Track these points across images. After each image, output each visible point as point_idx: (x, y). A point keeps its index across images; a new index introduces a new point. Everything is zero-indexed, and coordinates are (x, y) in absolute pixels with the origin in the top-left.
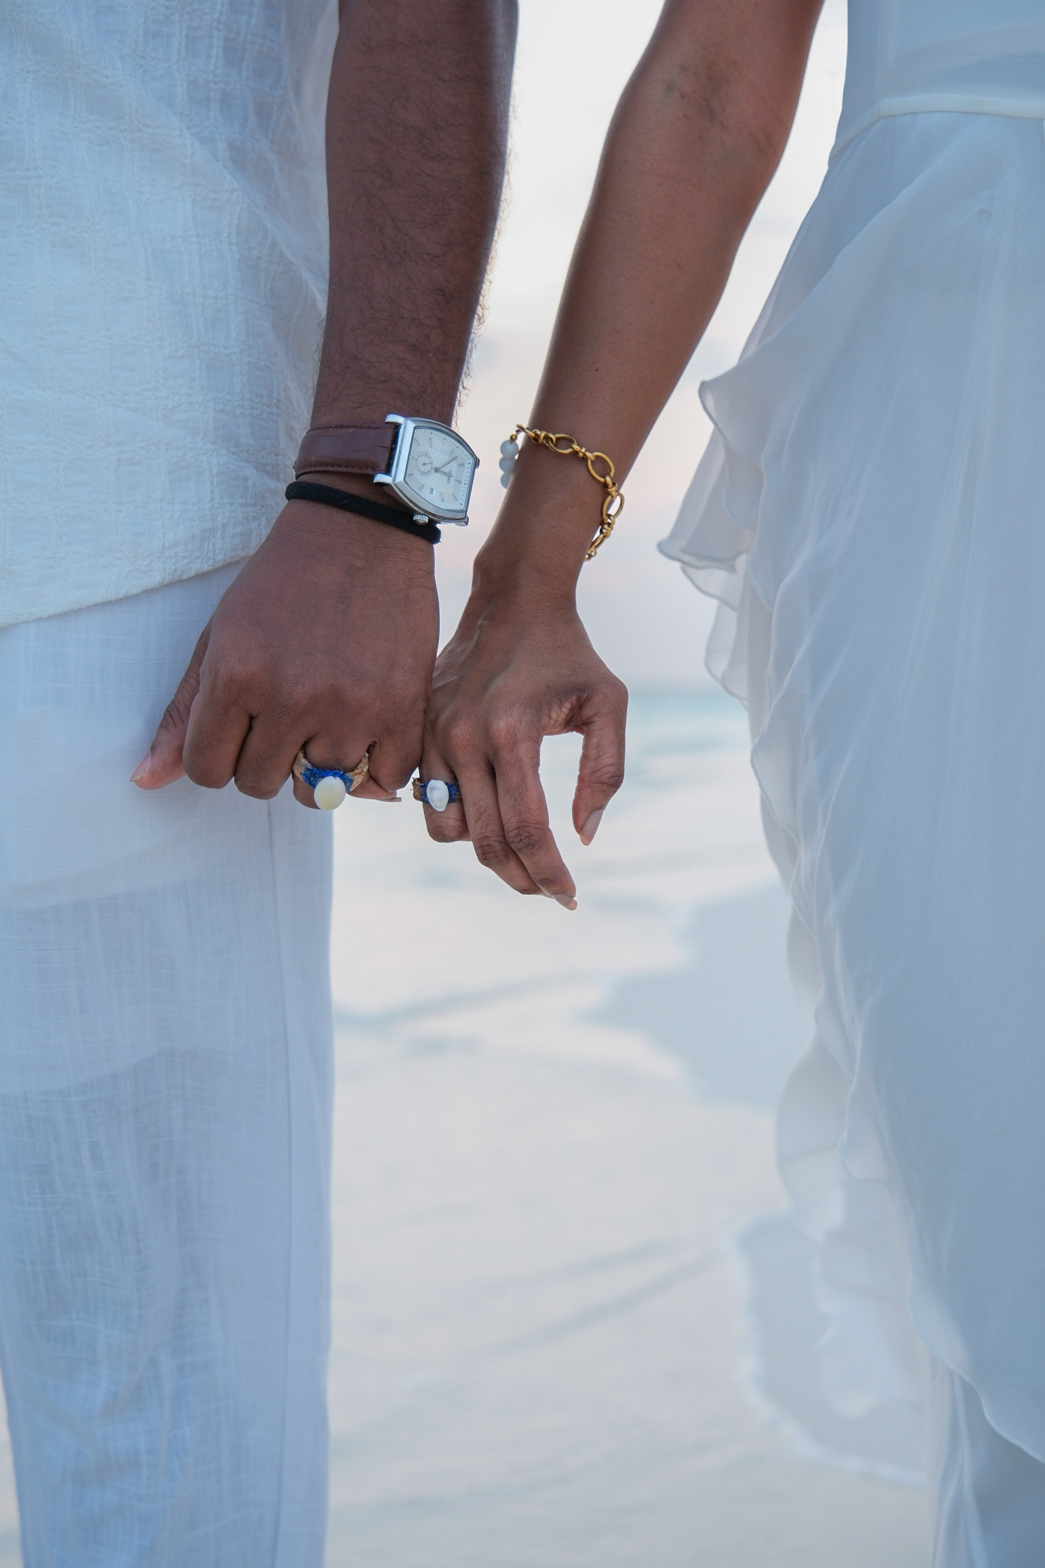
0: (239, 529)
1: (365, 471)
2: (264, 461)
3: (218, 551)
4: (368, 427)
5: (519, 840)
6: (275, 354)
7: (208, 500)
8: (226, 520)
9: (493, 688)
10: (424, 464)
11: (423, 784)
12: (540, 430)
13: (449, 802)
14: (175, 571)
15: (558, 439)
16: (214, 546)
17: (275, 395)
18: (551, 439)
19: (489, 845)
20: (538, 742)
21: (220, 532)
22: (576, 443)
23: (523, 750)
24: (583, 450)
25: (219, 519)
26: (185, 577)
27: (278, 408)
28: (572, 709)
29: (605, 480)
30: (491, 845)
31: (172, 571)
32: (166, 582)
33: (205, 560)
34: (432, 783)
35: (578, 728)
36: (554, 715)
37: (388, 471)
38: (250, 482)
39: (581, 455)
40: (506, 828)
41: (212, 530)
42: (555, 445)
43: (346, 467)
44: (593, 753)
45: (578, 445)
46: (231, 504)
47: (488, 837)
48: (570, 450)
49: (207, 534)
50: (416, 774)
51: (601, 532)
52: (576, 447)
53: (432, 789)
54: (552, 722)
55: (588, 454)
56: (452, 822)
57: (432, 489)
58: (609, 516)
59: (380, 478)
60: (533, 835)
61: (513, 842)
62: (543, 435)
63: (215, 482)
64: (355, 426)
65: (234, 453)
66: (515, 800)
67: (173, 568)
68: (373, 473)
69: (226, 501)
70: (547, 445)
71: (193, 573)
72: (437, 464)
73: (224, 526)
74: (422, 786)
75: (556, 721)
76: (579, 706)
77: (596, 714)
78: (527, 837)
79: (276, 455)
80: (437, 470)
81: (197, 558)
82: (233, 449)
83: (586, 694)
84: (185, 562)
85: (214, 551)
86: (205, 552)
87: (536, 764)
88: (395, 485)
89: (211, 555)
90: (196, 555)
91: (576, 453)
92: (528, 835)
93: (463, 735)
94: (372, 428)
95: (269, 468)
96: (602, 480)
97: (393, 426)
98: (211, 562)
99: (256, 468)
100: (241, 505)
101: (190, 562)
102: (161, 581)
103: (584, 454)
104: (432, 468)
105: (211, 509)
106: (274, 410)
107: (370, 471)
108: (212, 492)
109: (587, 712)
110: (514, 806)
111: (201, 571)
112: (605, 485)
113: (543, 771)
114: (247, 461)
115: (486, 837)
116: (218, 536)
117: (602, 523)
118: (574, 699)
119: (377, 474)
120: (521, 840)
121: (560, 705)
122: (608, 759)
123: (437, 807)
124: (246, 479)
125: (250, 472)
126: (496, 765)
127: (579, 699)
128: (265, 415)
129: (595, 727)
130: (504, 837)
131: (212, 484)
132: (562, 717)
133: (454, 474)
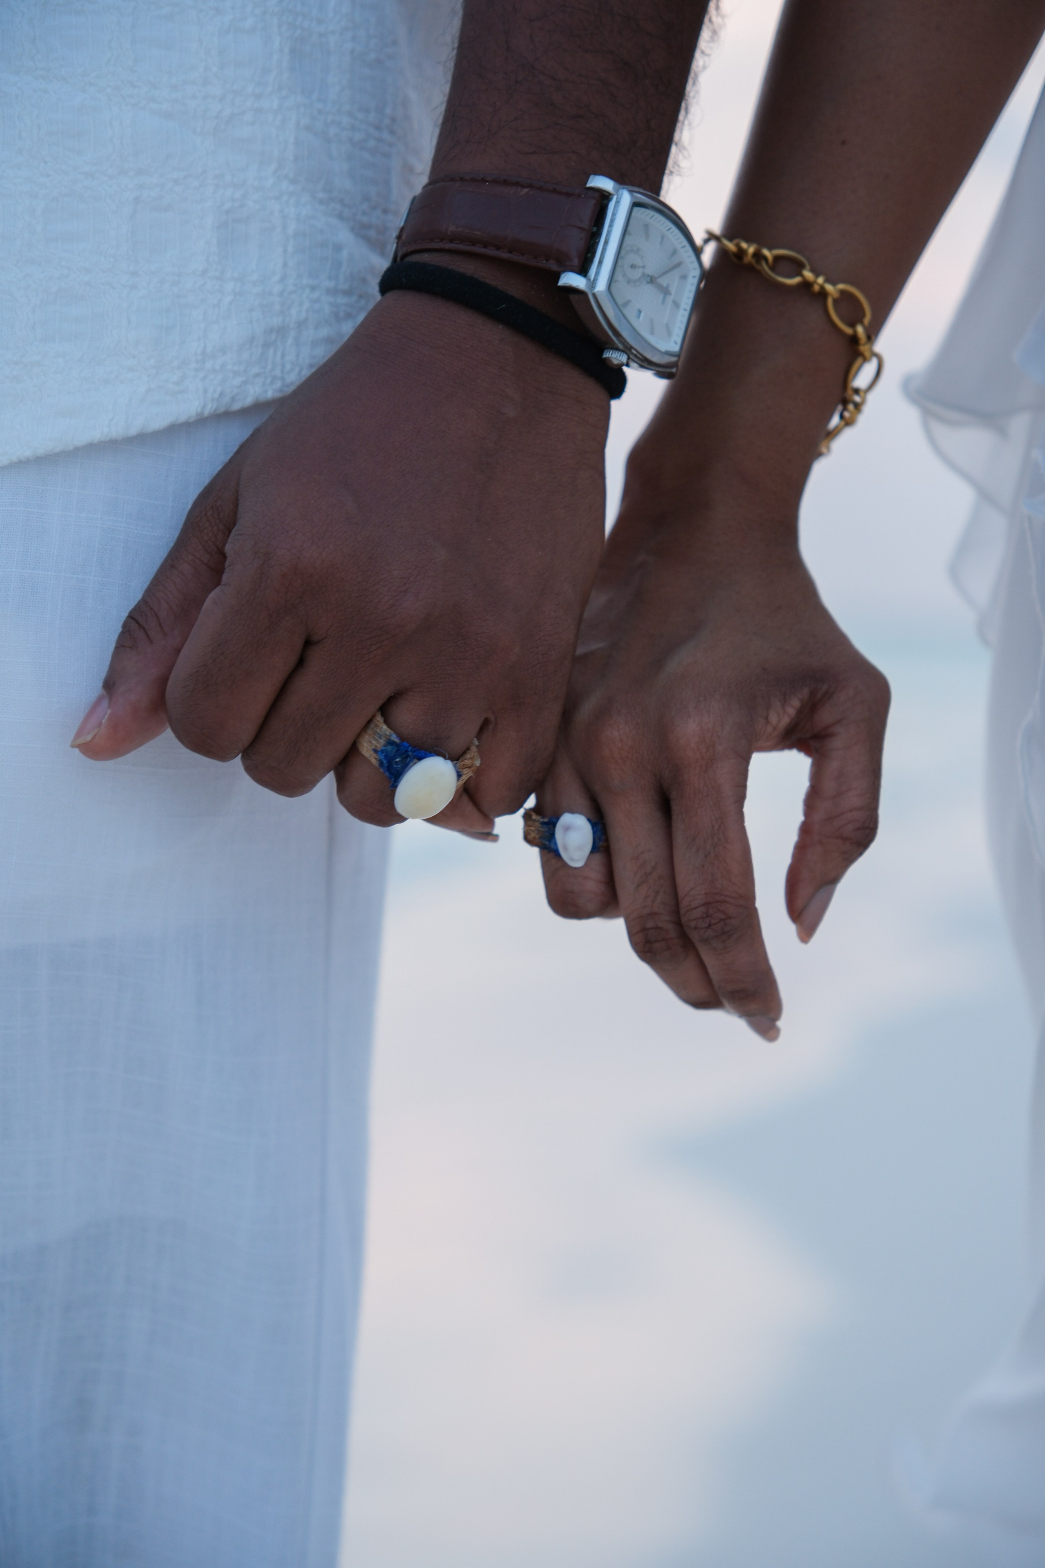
0: (324, 332)
1: (542, 264)
2: (365, 219)
3: (288, 366)
4: (554, 191)
5: (706, 925)
6: (395, 43)
7: (277, 278)
8: (303, 315)
9: (675, 665)
10: (633, 266)
11: (546, 820)
12: (749, 241)
13: (592, 852)
14: (221, 394)
15: (777, 258)
16: (283, 355)
17: (388, 111)
18: (765, 258)
19: (657, 928)
20: (747, 760)
21: (292, 334)
22: (808, 267)
23: (723, 771)
24: (820, 280)
25: (294, 312)
26: (237, 406)
27: (392, 132)
28: (800, 712)
29: (855, 332)
30: (661, 928)
31: (216, 396)
32: (207, 413)
33: (269, 380)
34: (567, 818)
35: (803, 746)
36: (773, 718)
37: (583, 271)
38: (345, 253)
39: (816, 288)
40: (684, 903)
41: (282, 331)
42: (772, 268)
43: (510, 252)
44: (829, 786)
45: (812, 270)
46: (313, 288)
47: (656, 914)
48: (796, 280)
49: (273, 336)
50: (531, 802)
51: (842, 417)
52: (808, 274)
53: (567, 829)
54: (769, 729)
55: (829, 287)
56: (593, 885)
57: (640, 311)
58: (857, 391)
59: (571, 279)
60: (730, 918)
61: (696, 928)
62: (751, 250)
63: (290, 249)
64: (530, 186)
65: (321, 202)
66: (706, 856)
67: (219, 389)
68: (559, 269)
69: (305, 281)
70: (758, 267)
71: (249, 401)
72: (650, 271)
73: (301, 325)
74: (543, 823)
75: (775, 728)
76: (811, 707)
77: (839, 722)
78: (721, 920)
79: (385, 211)
80: (652, 280)
81: (257, 375)
82: (321, 195)
83: (825, 687)
84: (237, 381)
85: (283, 366)
86: (269, 367)
87: (741, 797)
88: (594, 295)
89: (278, 372)
90: (256, 370)
91: (807, 285)
92: (723, 916)
93: (621, 740)
94: (561, 193)
95: (372, 233)
96: (848, 331)
97: (597, 195)
98: (278, 384)
99: (352, 229)
100: (329, 291)
101: (245, 383)
102: (199, 410)
103: (822, 288)
104: (644, 275)
105: (281, 294)
106: (386, 135)
107: (553, 266)
108: (285, 265)
109: (825, 716)
110: (703, 866)
111: (262, 398)
112: (854, 340)
113: (749, 808)
114: (340, 217)
115: (652, 915)
116: (290, 341)
117: (845, 402)
118: (806, 692)
119: (564, 271)
120: (710, 926)
121: (784, 701)
122: (854, 799)
123: (572, 859)
124: (338, 248)
125: (344, 236)
126: (674, 795)
127: (812, 693)
128: (372, 143)
129: (837, 743)
130: (679, 918)
131: (285, 251)
132: (786, 721)
133: (673, 290)
